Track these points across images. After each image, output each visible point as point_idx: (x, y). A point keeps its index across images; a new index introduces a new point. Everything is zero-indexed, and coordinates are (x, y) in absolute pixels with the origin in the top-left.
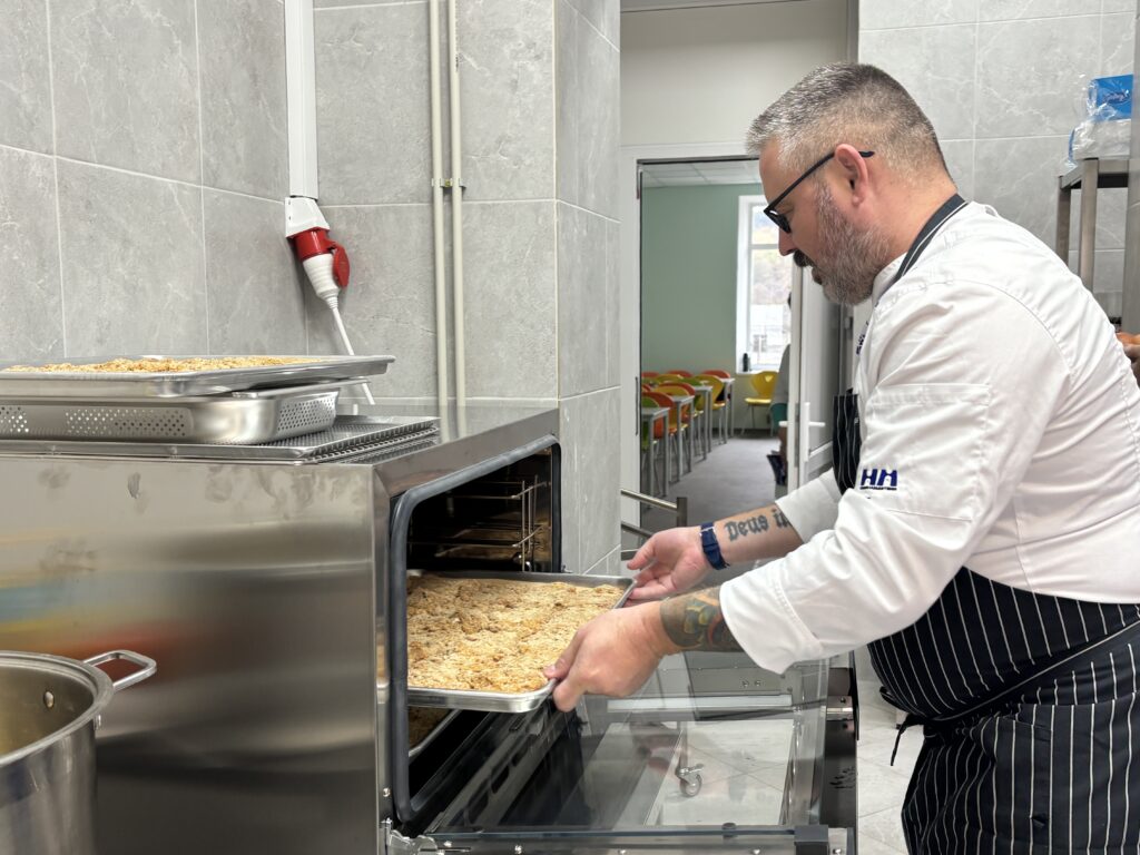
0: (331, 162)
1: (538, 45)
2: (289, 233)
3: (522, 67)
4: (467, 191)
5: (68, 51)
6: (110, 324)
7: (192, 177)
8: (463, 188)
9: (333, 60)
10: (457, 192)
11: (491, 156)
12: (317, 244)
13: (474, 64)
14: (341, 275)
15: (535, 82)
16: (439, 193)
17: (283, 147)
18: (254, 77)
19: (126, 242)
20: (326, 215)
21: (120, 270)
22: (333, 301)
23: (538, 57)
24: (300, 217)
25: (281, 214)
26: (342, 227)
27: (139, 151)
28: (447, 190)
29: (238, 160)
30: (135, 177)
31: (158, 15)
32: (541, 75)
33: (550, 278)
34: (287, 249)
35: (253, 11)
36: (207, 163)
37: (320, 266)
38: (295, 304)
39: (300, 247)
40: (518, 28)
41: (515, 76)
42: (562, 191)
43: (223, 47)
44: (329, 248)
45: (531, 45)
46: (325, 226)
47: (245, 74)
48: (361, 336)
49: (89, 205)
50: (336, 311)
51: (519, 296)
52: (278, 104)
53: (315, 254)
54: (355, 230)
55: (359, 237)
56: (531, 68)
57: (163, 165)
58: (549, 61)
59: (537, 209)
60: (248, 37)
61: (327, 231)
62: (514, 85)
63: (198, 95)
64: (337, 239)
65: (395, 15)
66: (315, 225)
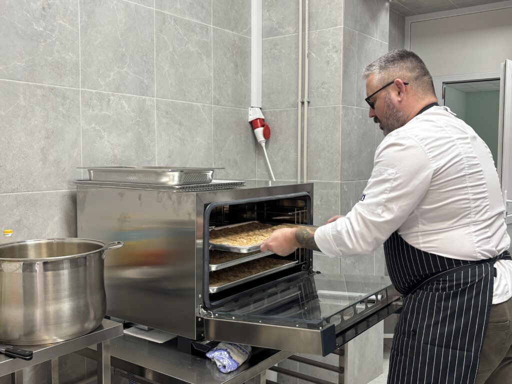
0: (267, 94)
1: (337, 46)
2: (250, 120)
3: (331, 56)
4: (311, 103)
5: (161, 64)
6: (173, 151)
7: (208, 102)
8: (309, 102)
9: (269, 57)
10: (306, 104)
11: (319, 89)
12: (259, 124)
13: (314, 56)
14: (267, 135)
15: (335, 61)
16: (300, 104)
17: (249, 90)
18: (237, 66)
19: (181, 125)
20: (264, 113)
21: (178, 134)
22: (263, 145)
23: (337, 52)
24: (254, 114)
25: (247, 113)
26: (269, 117)
27: (187, 94)
28: (303, 103)
29: (228, 95)
30: (185, 103)
31: (197, 49)
32: (338, 58)
33: (339, 134)
34: (249, 126)
35: (237, 42)
36: (215, 97)
37: (259, 131)
38: (252, 146)
39: (253, 124)
40: (330, 41)
41: (328, 59)
42: (344, 101)
43: (223, 57)
44: (263, 126)
45: (334, 47)
46: (263, 117)
47: (232, 65)
48: (274, 157)
49: (167, 113)
50: (264, 148)
51: (327, 141)
52: (247, 75)
53: (258, 127)
54: (273, 118)
55: (275, 121)
56: (334, 56)
57: (197, 99)
58: (341, 53)
59: (334, 108)
60: (234, 52)
61: (263, 119)
62: (328, 63)
63: (212, 74)
64: (267, 123)
65: (288, 39)
66: (258, 117)
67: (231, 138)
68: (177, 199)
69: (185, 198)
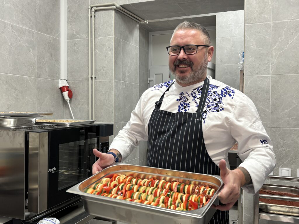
0: (70, 71)
1: (110, 47)
2: (60, 87)
3: (108, 52)
4: (96, 78)
5: (3, 53)
6: (10, 106)
7: (33, 76)
8: (95, 78)
9: (71, 50)
10: (94, 78)
11: (101, 71)
12: (66, 89)
13: (98, 51)
14: (70, 95)
15: (110, 55)
16: (90, 79)
17: (59, 69)
18: (51, 55)
19: (16, 89)
20: (68, 83)
21: (14, 95)
22: (68, 101)
23: (110, 50)
24: (62, 83)
25: (58, 83)
26: (72, 86)
27: (20, 71)
28: (92, 78)
29: (46, 72)
30: (19, 76)
31: (26, 44)
32: (111, 54)
33: (112, 97)
34: (59, 90)
35: (52, 42)
36: (38, 73)
37: (66, 94)
38: (61, 102)
39: (62, 89)
40: (107, 44)
41: (106, 54)
42: (115, 78)
43: (43, 49)
44: (68, 90)
45: (109, 48)
46: (68, 85)
47: (49, 55)
48: (74, 108)
49: (6, 82)
50: (69, 103)
51: (106, 100)
52: (58, 60)
53: (65, 91)
55: (75, 88)
56: (109, 52)
57: (26, 74)
58: (113, 51)
59: (110, 82)
60: (50, 47)
61: (68, 87)
62: (106, 56)
63: (36, 59)
64: (70, 89)
65: (83, 41)
66: (65, 85)
67: (48, 97)
68: (13, 135)
69: (18, 134)
